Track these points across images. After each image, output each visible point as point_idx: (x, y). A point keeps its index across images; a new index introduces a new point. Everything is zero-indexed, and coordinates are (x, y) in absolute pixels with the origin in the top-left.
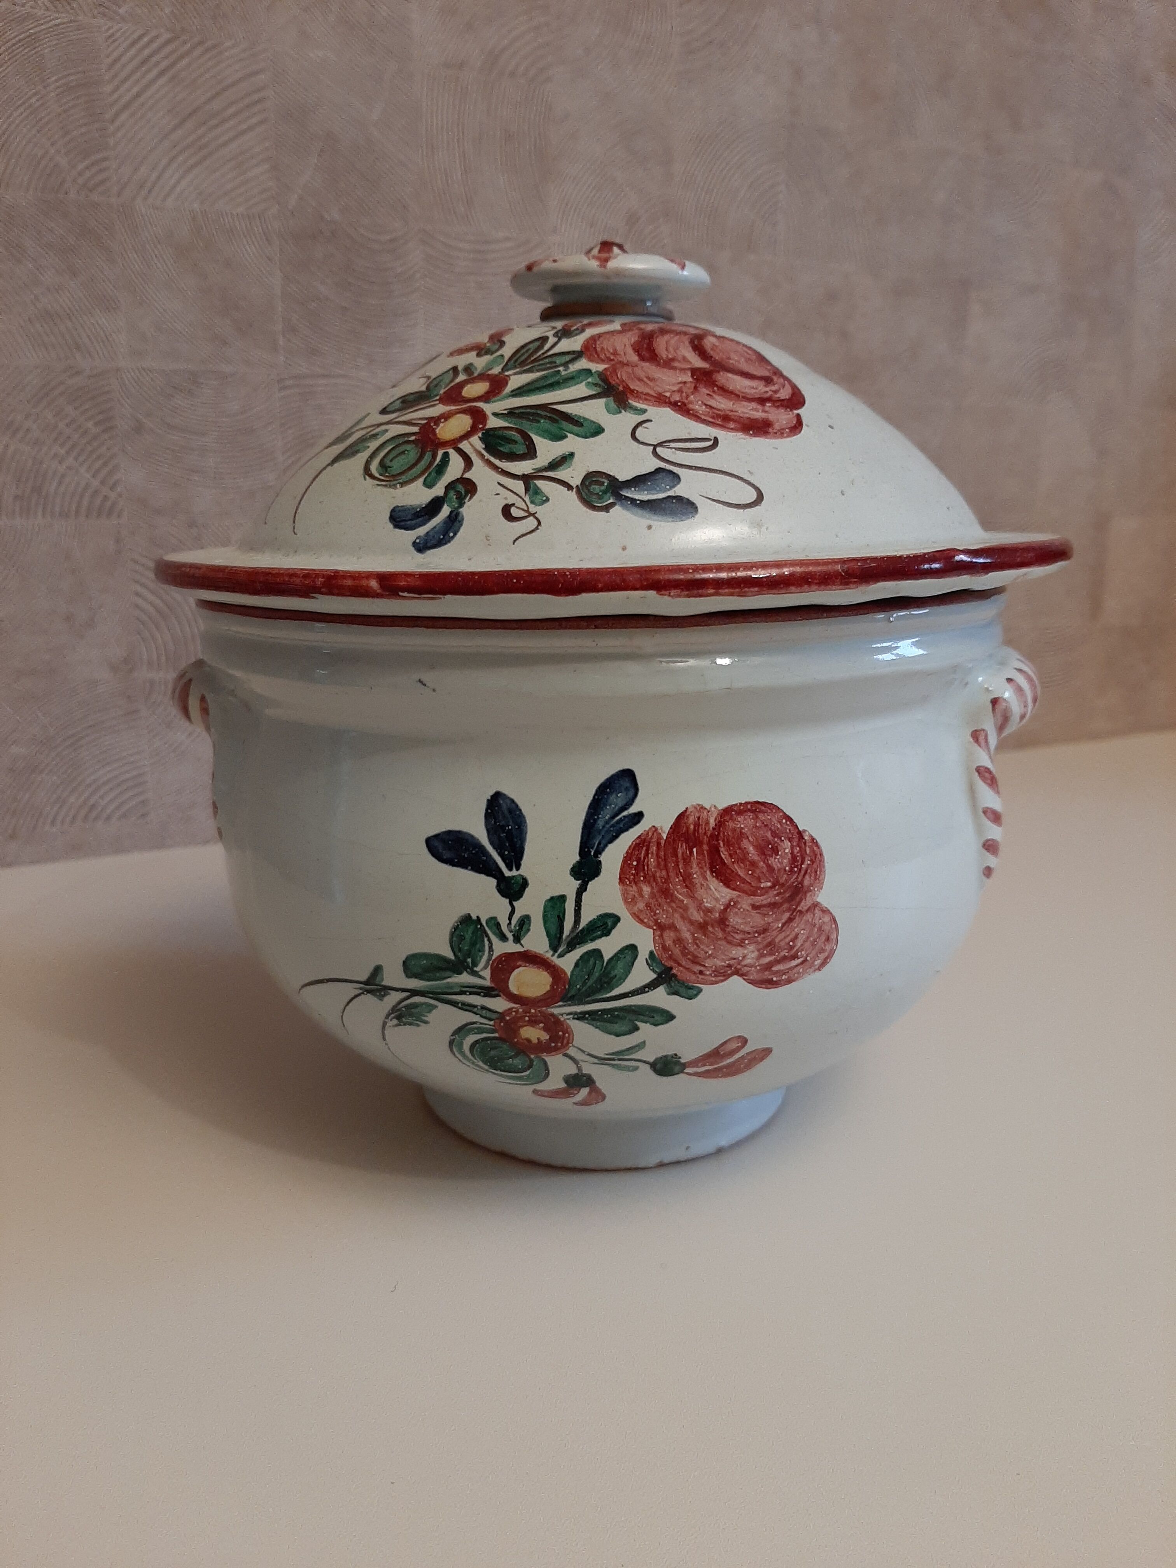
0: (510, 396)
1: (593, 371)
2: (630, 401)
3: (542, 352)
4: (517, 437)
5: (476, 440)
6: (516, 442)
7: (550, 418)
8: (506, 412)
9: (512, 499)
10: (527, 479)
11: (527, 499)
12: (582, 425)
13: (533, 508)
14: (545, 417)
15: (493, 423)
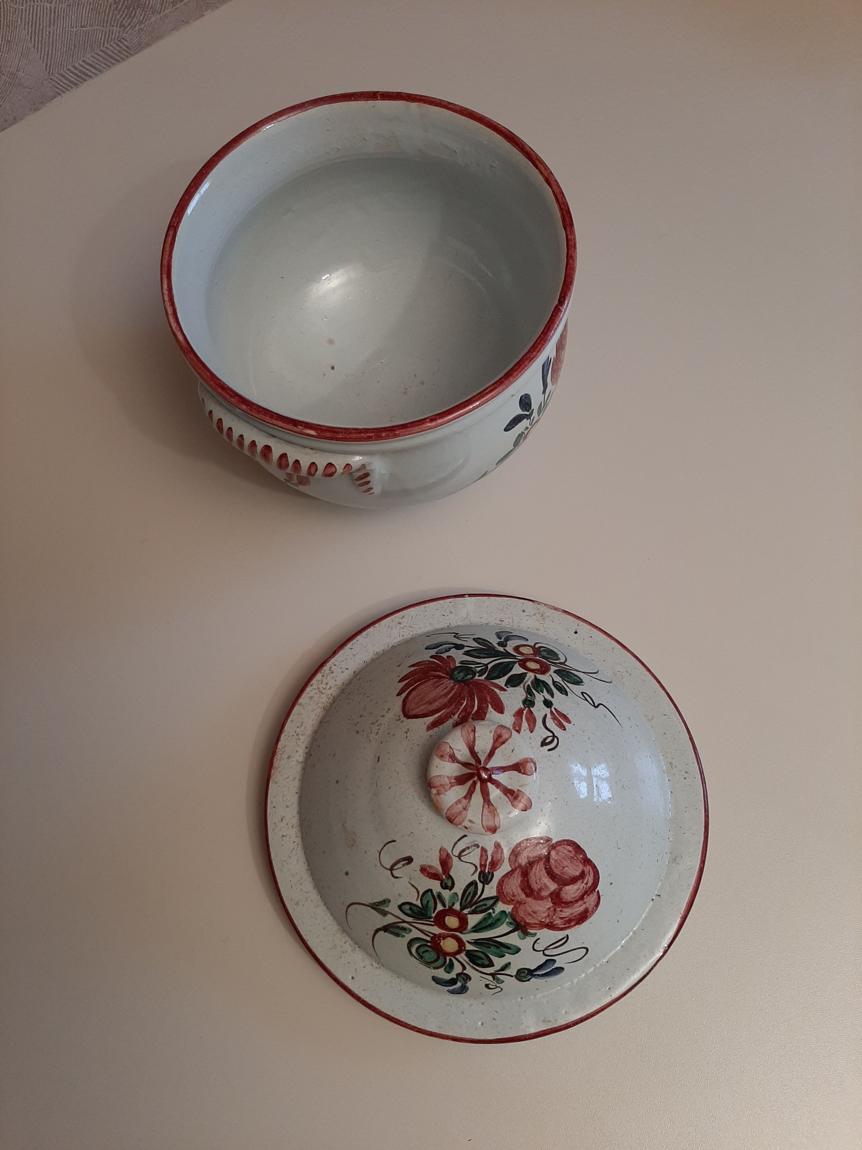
0: (472, 931)
1: (507, 912)
2: (528, 930)
3: (477, 896)
4: (483, 956)
5: (463, 955)
6: (483, 959)
7: (495, 946)
8: (473, 941)
9: (488, 982)
10: (493, 975)
11: (495, 982)
12: (510, 949)
13: (498, 985)
14: (493, 945)
15: (469, 947)
